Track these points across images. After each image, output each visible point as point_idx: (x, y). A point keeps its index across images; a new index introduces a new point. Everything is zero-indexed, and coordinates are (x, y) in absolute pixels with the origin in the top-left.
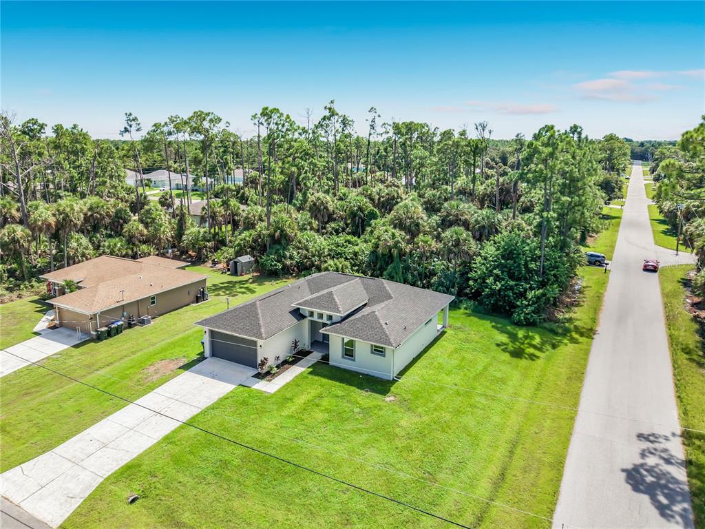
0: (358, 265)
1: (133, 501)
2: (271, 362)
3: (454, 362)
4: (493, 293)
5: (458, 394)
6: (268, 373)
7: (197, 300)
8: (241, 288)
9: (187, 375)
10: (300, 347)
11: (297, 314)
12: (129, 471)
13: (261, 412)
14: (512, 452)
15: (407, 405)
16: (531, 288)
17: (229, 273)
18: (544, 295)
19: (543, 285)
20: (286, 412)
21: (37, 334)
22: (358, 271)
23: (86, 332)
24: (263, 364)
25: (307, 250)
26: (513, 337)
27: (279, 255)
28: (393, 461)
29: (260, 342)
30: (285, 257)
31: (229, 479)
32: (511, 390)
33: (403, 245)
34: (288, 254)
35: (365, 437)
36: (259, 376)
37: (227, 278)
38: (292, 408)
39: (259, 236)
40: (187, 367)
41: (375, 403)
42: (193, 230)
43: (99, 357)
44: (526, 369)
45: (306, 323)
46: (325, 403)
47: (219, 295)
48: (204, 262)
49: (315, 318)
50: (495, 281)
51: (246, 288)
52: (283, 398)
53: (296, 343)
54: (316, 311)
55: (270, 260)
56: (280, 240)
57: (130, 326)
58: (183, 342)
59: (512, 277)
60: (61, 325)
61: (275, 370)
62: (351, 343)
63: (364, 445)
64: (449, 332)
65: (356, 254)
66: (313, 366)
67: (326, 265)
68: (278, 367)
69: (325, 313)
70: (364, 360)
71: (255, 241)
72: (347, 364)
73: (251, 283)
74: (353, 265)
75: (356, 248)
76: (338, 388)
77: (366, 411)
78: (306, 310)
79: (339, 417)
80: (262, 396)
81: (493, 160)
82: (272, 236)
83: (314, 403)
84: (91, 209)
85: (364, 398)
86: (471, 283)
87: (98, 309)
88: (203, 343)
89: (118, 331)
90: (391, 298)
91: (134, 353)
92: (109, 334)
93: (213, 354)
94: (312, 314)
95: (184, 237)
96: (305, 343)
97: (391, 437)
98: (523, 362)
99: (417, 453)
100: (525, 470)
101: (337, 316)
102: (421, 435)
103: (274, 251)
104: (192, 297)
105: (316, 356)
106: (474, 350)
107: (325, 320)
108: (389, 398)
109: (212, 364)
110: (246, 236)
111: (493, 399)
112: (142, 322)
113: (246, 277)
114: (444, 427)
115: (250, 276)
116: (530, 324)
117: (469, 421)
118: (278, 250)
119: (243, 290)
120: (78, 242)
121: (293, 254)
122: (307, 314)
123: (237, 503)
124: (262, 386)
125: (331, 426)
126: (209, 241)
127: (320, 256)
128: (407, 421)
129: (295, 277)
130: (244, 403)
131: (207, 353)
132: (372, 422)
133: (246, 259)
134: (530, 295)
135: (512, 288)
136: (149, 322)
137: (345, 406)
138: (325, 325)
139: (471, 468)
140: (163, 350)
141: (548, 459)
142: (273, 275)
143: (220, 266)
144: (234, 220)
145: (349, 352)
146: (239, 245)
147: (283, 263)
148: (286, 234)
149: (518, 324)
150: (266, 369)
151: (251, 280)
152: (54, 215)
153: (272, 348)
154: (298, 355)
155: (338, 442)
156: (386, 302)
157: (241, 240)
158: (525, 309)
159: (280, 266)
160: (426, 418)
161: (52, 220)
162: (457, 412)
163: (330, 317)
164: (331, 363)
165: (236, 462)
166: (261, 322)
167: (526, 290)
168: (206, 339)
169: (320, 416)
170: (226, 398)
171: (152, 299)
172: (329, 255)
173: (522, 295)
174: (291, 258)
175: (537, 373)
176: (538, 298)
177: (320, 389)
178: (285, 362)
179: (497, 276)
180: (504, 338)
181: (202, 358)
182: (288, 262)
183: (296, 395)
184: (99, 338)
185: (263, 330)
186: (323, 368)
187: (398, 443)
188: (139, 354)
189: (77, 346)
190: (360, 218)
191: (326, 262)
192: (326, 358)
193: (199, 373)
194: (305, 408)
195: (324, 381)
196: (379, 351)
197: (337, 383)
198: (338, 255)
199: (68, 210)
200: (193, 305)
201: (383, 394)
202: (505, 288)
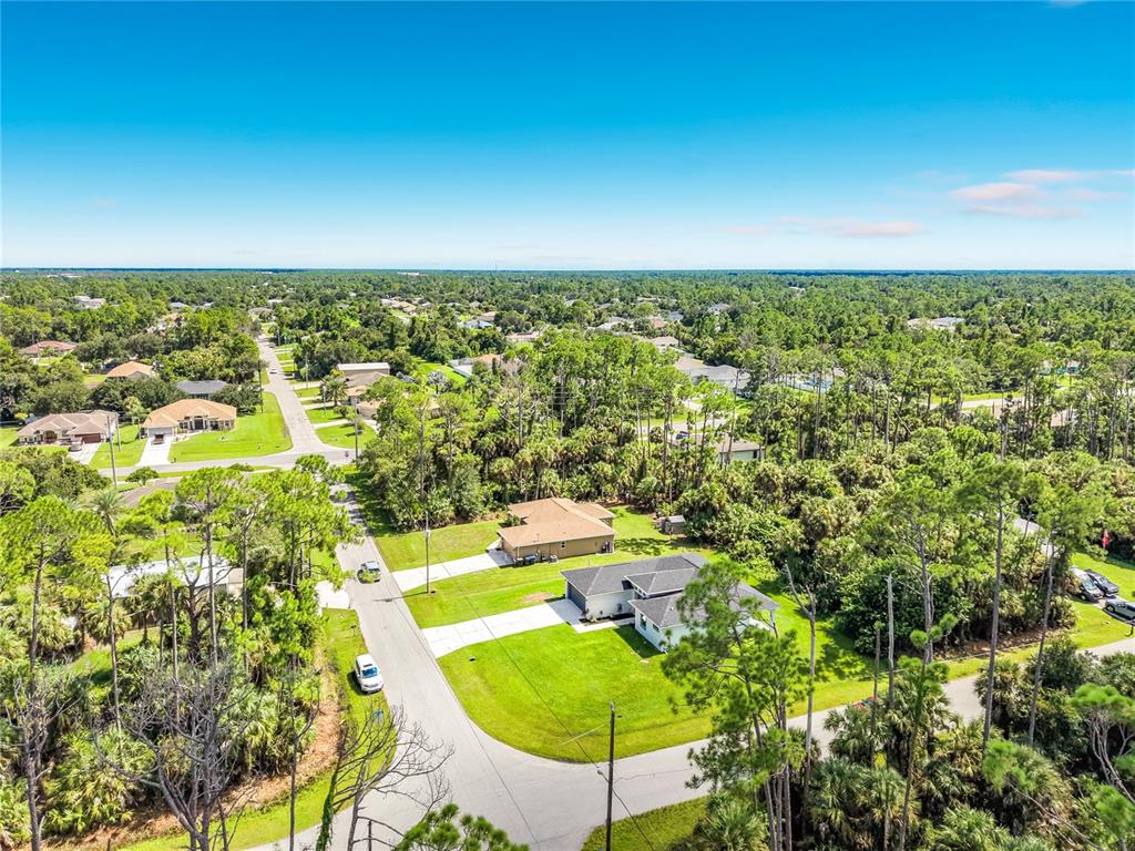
1: (472, 660)
4: (844, 614)
6: (589, 621)
7: (603, 551)
8: (653, 548)
9: (546, 605)
10: (625, 610)
11: (628, 585)
12: (478, 646)
13: (562, 641)
15: (649, 668)
20: (574, 646)
21: (487, 551)
23: (510, 559)
24: (586, 613)
28: (602, 690)
29: (585, 597)
30: (706, 527)
31: (516, 667)
34: (709, 524)
36: (582, 620)
37: (654, 534)
38: (580, 645)
40: (548, 601)
41: (631, 660)
43: (510, 578)
47: (626, 550)
52: (584, 638)
53: (620, 607)
57: (541, 561)
60: (500, 550)
61: (594, 620)
66: (620, 626)
68: (599, 619)
69: (642, 590)
73: (667, 545)
76: (620, 644)
79: (600, 659)
80: (571, 634)
84: (566, 448)
85: (629, 655)
87: (519, 545)
89: (531, 562)
91: (532, 581)
92: (525, 564)
93: (570, 597)
94: (635, 587)
96: (631, 608)
97: (616, 679)
100: (682, 728)
102: (635, 685)
104: (598, 548)
108: (646, 661)
109: (564, 604)
112: (550, 560)
113: (670, 537)
114: (655, 688)
115: (675, 537)
119: (650, 550)
120: (550, 477)
121: (716, 525)
122: (633, 586)
123: (511, 678)
124: (580, 628)
128: (636, 676)
131: (567, 595)
133: (678, 519)
135: (863, 614)
136: (555, 560)
137: (611, 655)
140: (547, 585)
145: (643, 623)
147: (702, 532)
148: (712, 504)
150: (588, 617)
151: (670, 542)
153: (595, 605)
154: (622, 616)
160: (651, 678)
164: (636, 628)
166: (593, 583)
167: (875, 619)
170: (551, 627)
171: (563, 545)
178: (609, 618)
181: (563, 598)
183: (590, 639)
184: (517, 565)
185: (590, 589)
186: (625, 631)
188: (534, 583)
189: (501, 567)
193: (553, 607)
195: (621, 639)
197: (623, 641)
200: (598, 555)
201: (644, 657)
202: (856, 612)
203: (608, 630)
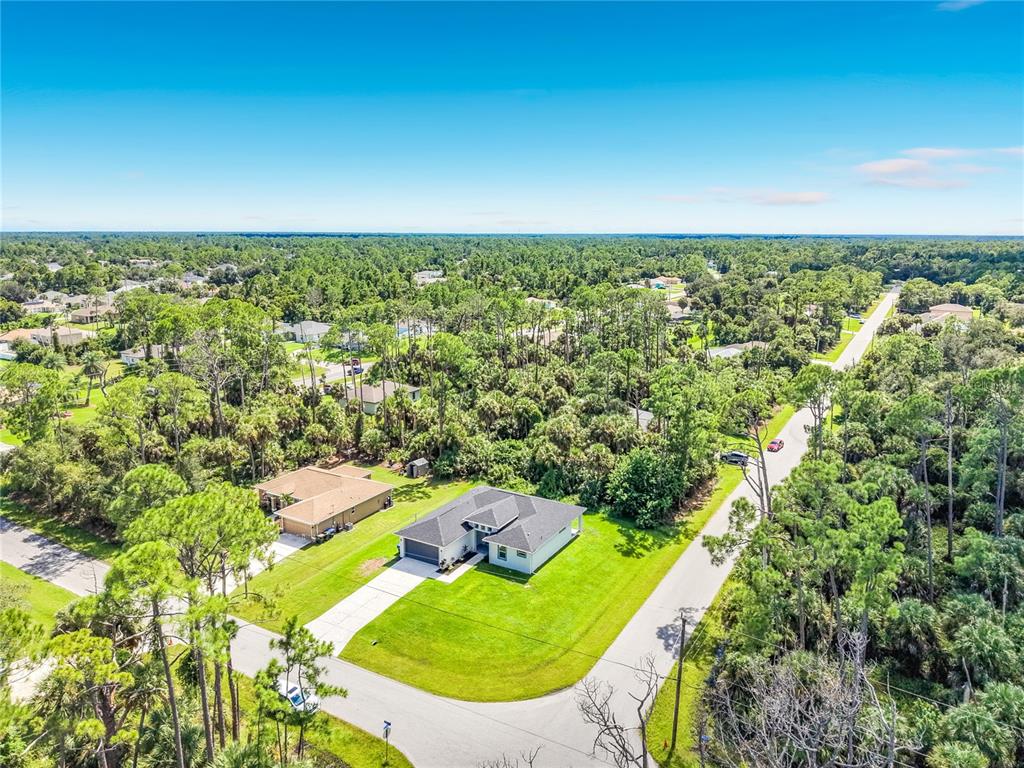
0: (520, 470)
1: (376, 643)
2: (449, 562)
3: (578, 560)
4: (622, 503)
5: (574, 583)
6: (446, 569)
7: (385, 507)
8: (419, 492)
9: (390, 570)
10: (469, 549)
11: (467, 526)
12: (369, 629)
13: (444, 595)
14: (597, 619)
15: (538, 591)
16: (651, 499)
17: (405, 474)
18: (659, 504)
19: (660, 496)
20: (459, 596)
22: (519, 475)
23: (309, 538)
24: (443, 563)
25: (476, 455)
26: (631, 539)
27: (451, 460)
28: (522, 623)
29: (441, 548)
30: (456, 462)
31: (427, 633)
32: (613, 580)
33: (555, 458)
34: (458, 459)
35: (508, 609)
36: (440, 571)
37: (404, 481)
38: (464, 593)
39: (432, 438)
40: (389, 564)
41: (518, 589)
42: (371, 431)
43: (322, 557)
44: (630, 564)
45: (473, 532)
46: (485, 589)
47: (400, 500)
48: (381, 461)
49: (479, 529)
50: (625, 492)
51: (423, 492)
52: (458, 587)
53: (466, 547)
54: (480, 524)
55: (443, 465)
56: (451, 447)
57: (338, 531)
58: (381, 544)
59: (637, 489)
60: (285, 531)
61: (451, 567)
62: (504, 549)
63: (507, 614)
64: (582, 535)
65: (519, 459)
66: (478, 564)
67: (492, 470)
68: (453, 565)
69: (487, 526)
70: (513, 560)
71: (428, 444)
72: (501, 562)
73: (426, 487)
74: (516, 470)
75: (519, 454)
76: (494, 580)
77: (511, 595)
78: (472, 523)
79: (493, 598)
80: (444, 586)
81: (703, 298)
82: (444, 443)
83: (477, 590)
85: (511, 586)
86: (608, 491)
87: (317, 521)
88: (398, 547)
89: (331, 536)
90: (535, 513)
91: (346, 553)
92: (326, 539)
93: (406, 555)
94: (477, 526)
95: (363, 439)
96: (473, 546)
97: (524, 609)
98: (630, 560)
99: (538, 618)
100: (601, 628)
101: (495, 528)
102: (542, 608)
103: (446, 457)
104: (381, 505)
105: (480, 556)
106: (596, 550)
107: (486, 531)
108: (527, 586)
109: (406, 562)
110: (420, 438)
111: (597, 586)
112: (347, 529)
113: (421, 480)
114: (557, 604)
115: (425, 479)
116: (648, 528)
117: (575, 600)
118: (450, 455)
119: (420, 495)
121: (463, 459)
122: (473, 526)
123: (433, 645)
124: (443, 578)
125: (488, 604)
126: (385, 442)
127: (487, 461)
128: (535, 601)
129: (464, 480)
130: (432, 590)
131: (402, 554)
132: (513, 601)
133: (420, 462)
134: (649, 504)
135: (636, 499)
136: (352, 527)
137: (498, 591)
138: (487, 535)
139: (569, 627)
140: (368, 551)
141: (618, 622)
142: (446, 478)
143: (396, 466)
144: (406, 417)
145: (502, 555)
146: (414, 447)
147: (455, 469)
148: (457, 441)
149: (639, 528)
150: (445, 566)
151: (426, 484)
152: (256, 428)
153: (448, 553)
154: (468, 556)
155: (490, 613)
156: (531, 517)
157: (416, 443)
158: (645, 516)
159: (451, 470)
160: (547, 598)
161: (255, 434)
162: (569, 595)
163: (490, 529)
164: (491, 562)
165: (431, 624)
166: (442, 534)
167: (646, 500)
168: (402, 545)
169: (480, 597)
170: (419, 587)
171: (353, 510)
172: (495, 460)
173: (644, 504)
174: (462, 463)
175: (637, 568)
176: (655, 507)
177: (482, 581)
178: (458, 561)
179: (626, 488)
180: (622, 540)
181: (398, 558)
182: (459, 467)
183: (467, 584)
184: (318, 542)
185: (443, 540)
186: (485, 565)
187: (527, 613)
188: (350, 554)
189: (304, 549)
190: (525, 418)
191: (492, 467)
192: (486, 559)
193: (398, 569)
194: (472, 593)
195: (485, 574)
196: (522, 554)
198: (502, 460)
199: (266, 423)
200: (382, 511)
201: (524, 583)
202: (631, 498)
203: (469, 572)
